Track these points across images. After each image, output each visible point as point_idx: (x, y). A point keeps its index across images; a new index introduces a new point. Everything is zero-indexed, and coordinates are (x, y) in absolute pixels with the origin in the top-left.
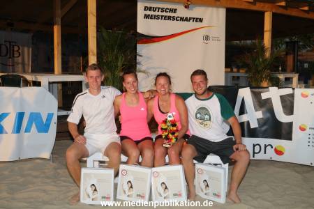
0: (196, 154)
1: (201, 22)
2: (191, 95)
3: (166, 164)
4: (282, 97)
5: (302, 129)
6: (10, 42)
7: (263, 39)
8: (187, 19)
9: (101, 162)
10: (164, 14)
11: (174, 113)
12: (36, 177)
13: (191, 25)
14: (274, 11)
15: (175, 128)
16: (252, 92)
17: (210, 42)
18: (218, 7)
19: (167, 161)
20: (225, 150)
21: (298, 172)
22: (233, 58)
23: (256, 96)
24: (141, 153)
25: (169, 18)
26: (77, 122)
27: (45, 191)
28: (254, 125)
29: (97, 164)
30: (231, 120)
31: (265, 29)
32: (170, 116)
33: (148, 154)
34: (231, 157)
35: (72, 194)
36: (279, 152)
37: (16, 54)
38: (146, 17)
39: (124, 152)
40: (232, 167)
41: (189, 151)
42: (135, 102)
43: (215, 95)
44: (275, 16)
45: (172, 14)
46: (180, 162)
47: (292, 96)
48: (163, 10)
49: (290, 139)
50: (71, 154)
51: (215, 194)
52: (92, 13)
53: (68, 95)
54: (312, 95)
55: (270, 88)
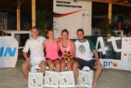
0: (79, 66)
1: (81, 8)
2: (77, 40)
3: (66, 71)
4: (116, 41)
5: (125, 55)
7: (108, 15)
8: (75, 7)
9: (37, 69)
10: (65, 4)
11: (69, 48)
12: (9, 76)
13: (77, 9)
14: (113, 3)
15: (70, 55)
16: (103, 39)
17: (85, 17)
18: (88, 1)
19: (66, 69)
20: (92, 65)
21: (123, 74)
22: (95, 23)
23: (105, 40)
24: (55, 66)
25: (67, 6)
26: (27, 52)
29: (36, 70)
30: (94, 51)
31: (109, 11)
32: (67, 49)
33: (58, 66)
34: (94, 67)
35: (24, 83)
36: (115, 65)
38: (57, 5)
39: (48, 65)
40: (95, 72)
41: (76, 65)
42: (52, 42)
43: (87, 40)
44: (113, 5)
45: (68, 4)
46: (72, 70)
47: (121, 40)
48: (65, 2)
49: (120, 59)
50: (24, 66)
51: (87, 84)
52: (34, 4)
53: (23, 40)
54: (130, 40)
55: (111, 37)
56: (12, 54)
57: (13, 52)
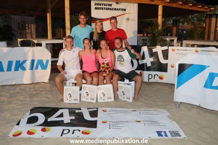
1: (125, 11)
3: (104, 84)
4: (163, 51)
6: (24, 22)
8: (117, 10)
9: (73, 83)
10: (106, 7)
12: (42, 91)
13: (120, 12)
14: (163, 5)
15: (108, 67)
16: (148, 48)
17: (130, 21)
18: (133, 3)
19: (105, 83)
21: (170, 88)
23: (150, 50)
25: (108, 9)
26: (62, 64)
27: (47, 97)
28: (149, 65)
29: (71, 84)
31: (159, 14)
33: (95, 79)
35: (59, 99)
36: (161, 78)
37: (27, 28)
38: (96, 8)
42: (89, 53)
43: (126, 49)
44: (164, 7)
45: (110, 7)
46: (112, 83)
48: (105, 5)
49: (166, 71)
51: (127, 98)
52: (67, 8)
54: (177, 50)
55: (157, 46)
56: (44, 67)
57: (45, 64)
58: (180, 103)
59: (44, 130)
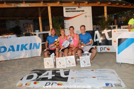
4: (108, 33)
5: (115, 42)
6: (27, 23)
8: (79, 11)
10: (72, 10)
13: (81, 13)
16: (99, 32)
17: (87, 17)
18: (89, 6)
23: (100, 33)
25: (74, 11)
28: (100, 42)
36: (108, 49)
37: (29, 27)
38: (66, 11)
44: (107, 7)
45: (74, 10)
47: (111, 32)
48: (71, 9)
49: (111, 45)
54: (117, 31)
55: (104, 30)
56: (38, 48)
57: (38, 45)
58: (121, 63)
59: (35, 83)
